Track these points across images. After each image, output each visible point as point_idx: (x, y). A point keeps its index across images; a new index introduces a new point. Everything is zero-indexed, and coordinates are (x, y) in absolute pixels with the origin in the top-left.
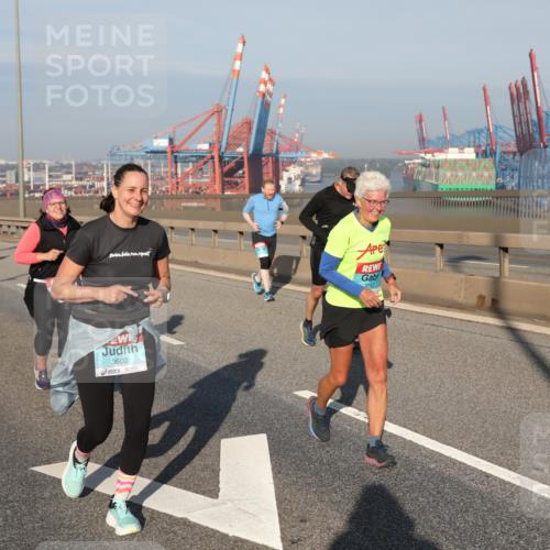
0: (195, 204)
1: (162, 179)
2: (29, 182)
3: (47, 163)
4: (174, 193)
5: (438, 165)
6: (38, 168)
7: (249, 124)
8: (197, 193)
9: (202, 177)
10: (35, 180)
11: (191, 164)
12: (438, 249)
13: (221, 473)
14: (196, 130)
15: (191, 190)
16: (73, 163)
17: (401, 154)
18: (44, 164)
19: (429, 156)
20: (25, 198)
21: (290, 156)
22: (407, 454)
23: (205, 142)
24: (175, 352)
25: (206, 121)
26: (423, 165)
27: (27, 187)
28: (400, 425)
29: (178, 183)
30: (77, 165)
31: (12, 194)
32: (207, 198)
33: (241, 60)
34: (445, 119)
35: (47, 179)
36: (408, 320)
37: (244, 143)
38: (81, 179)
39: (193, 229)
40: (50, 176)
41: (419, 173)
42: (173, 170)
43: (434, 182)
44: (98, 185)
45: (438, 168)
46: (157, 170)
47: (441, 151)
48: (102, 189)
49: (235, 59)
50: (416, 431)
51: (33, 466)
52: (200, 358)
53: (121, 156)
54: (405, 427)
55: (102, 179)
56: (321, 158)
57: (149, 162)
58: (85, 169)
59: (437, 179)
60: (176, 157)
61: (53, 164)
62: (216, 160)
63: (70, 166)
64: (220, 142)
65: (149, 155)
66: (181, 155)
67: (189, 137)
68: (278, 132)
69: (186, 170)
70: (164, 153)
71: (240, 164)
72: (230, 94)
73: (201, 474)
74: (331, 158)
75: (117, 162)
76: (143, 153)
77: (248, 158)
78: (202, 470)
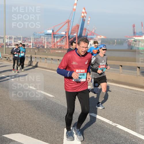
0: (60, 51)
1: (50, 43)
2: (7, 43)
3: (13, 37)
4: (53, 48)
5: (139, 41)
6: (10, 38)
7: (78, 26)
8: (61, 48)
9: (62, 43)
10: (9, 42)
11: (59, 38)
12: (138, 68)
13: (64, 139)
14: (61, 28)
15: (59, 47)
16: (22, 37)
17: (127, 37)
18: (12, 37)
19: (136, 38)
20: (6, 48)
21: (91, 37)
22: (125, 136)
23: (64, 32)
24: (51, 99)
25: (64, 25)
26: (135, 41)
27: (6, 44)
28: (124, 126)
29: (55, 44)
30: (23, 38)
31: (2, 46)
32: (64, 49)
33: (76, 5)
34: (142, 26)
35: (13, 42)
36: (127, 92)
37: (76, 32)
38: (24, 42)
39: (59, 60)
40: (14, 41)
41: (133, 43)
42: (53, 40)
43: (138, 46)
44: (29, 44)
45: (139, 42)
46: (48, 40)
47: (140, 36)
48: (31, 46)
49: (74, 5)
50: (129, 129)
51: (3, 135)
52: (59, 101)
53: (36, 35)
54: (125, 127)
55: (30, 42)
56: (101, 38)
57: (46, 37)
58: (25, 39)
59: (139, 46)
60: (54, 36)
61: (15, 37)
62: (67, 37)
63: (20, 38)
64: (68, 32)
65: (46, 35)
66: (56, 35)
67: (59, 30)
68: (87, 29)
69: (58, 40)
70: (51, 34)
71: (75, 39)
72: (72, 16)
73: (58, 140)
74: (104, 38)
75: (35, 37)
76: (44, 35)
77: (77, 37)
78: (58, 138)
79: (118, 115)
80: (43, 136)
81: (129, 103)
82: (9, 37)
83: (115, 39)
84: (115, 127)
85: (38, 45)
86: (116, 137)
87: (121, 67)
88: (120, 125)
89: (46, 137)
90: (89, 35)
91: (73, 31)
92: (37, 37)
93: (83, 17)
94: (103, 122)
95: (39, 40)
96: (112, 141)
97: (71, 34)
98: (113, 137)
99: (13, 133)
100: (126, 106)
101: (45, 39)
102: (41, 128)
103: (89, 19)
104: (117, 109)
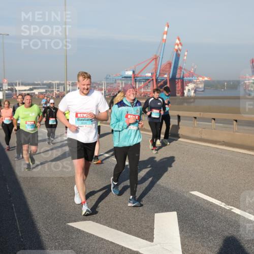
6: (74, 84)
7: (170, 64)
8: (145, 96)
9: (148, 89)
11: (142, 83)
13: (155, 230)
14: (145, 67)
15: (142, 95)
18: (76, 83)
21: (189, 79)
23: (149, 73)
25: (150, 63)
33: (166, 34)
37: (168, 73)
42: (134, 85)
49: (164, 34)
51: (68, 223)
53: (110, 79)
54: (244, 211)
55: (102, 90)
56: (204, 80)
57: (124, 82)
58: (94, 85)
60: (136, 79)
62: (155, 81)
64: (156, 72)
65: (124, 78)
66: (138, 78)
67: (142, 71)
68: (183, 68)
69: (141, 85)
70: (130, 77)
71: (165, 83)
72: (161, 50)
73: (145, 230)
74: (209, 80)
75: (109, 82)
76: (121, 78)
77: (169, 80)
78: (146, 228)
79: (234, 194)
80: (124, 225)
81: (249, 176)
82: (72, 83)
83: (225, 81)
84: (230, 211)
85: (113, 93)
86: (232, 226)
87: (235, 122)
88: (237, 208)
89: (129, 226)
90: (187, 77)
91: (163, 72)
92: (112, 82)
93: (177, 51)
94: (211, 204)
95: (115, 85)
96: (225, 233)
97: (159, 76)
98: (227, 226)
99: (82, 221)
100: (244, 180)
101: (122, 83)
102: (120, 213)
103: (186, 53)
104: (232, 184)
